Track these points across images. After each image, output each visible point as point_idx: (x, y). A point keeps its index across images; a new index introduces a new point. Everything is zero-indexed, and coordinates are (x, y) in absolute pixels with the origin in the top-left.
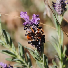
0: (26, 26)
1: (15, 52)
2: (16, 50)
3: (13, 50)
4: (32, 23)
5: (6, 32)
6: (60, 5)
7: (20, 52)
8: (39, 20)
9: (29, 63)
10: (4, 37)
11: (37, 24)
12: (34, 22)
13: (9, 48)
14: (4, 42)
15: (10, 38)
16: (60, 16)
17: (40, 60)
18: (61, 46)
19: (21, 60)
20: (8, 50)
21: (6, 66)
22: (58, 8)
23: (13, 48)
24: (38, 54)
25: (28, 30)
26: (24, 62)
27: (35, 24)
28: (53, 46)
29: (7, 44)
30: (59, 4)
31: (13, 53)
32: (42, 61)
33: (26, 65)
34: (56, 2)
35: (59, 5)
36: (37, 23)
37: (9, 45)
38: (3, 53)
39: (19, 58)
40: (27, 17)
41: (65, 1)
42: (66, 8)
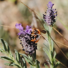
0: (20, 36)
1: (12, 58)
2: (13, 56)
3: (10, 56)
4: (25, 33)
5: (4, 41)
6: (50, 17)
7: (16, 58)
9: (24, 67)
13: (7, 55)
14: (2, 50)
16: (50, 26)
19: (18, 64)
22: (48, 19)
23: (11, 54)
24: (31, 60)
25: (22, 39)
26: (20, 66)
27: (28, 34)
29: (5, 51)
31: (11, 58)
32: (35, 65)
34: (47, 15)
35: (48, 17)
36: (30, 33)
38: (2, 59)
39: (16, 62)
40: (22, 28)
41: (54, 13)
42: (55, 20)
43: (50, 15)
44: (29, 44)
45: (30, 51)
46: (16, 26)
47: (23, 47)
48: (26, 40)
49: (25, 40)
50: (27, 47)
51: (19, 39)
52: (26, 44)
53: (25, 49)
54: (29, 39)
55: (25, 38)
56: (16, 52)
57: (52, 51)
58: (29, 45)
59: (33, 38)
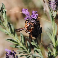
1: (17, 41)
2: (18, 39)
3: (16, 39)
4: (32, 18)
5: (11, 24)
7: (22, 40)
8: (38, 15)
9: (29, 49)
10: (9, 29)
12: (34, 17)
13: (13, 37)
14: (9, 32)
15: (14, 29)
17: (38, 47)
18: (55, 36)
19: (23, 47)
20: (12, 39)
21: (10, 52)
22: (53, 5)
23: (16, 37)
26: (25, 48)
28: (48, 36)
29: (11, 34)
30: (54, 2)
31: (16, 41)
33: (26, 50)
36: (36, 18)
37: (13, 34)
38: (8, 41)
39: (21, 45)
40: (28, 13)
54: (35, 23)
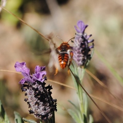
0: (25, 86)
4: (34, 80)
6: (80, 51)
8: (45, 74)
11: (42, 81)
12: (38, 78)
16: (81, 67)
22: (78, 54)
23: (7, 121)
25: (28, 91)
27: (39, 82)
30: (79, 49)
40: (26, 70)
41: (88, 43)
42: (90, 55)
43: (81, 47)
44: (41, 101)
45: (43, 113)
46: (15, 67)
47: (30, 106)
48: (35, 93)
49: (33, 93)
50: (37, 106)
51: (23, 91)
52: (36, 100)
53: (34, 110)
54: (42, 91)
55: (33, 89)
56: (17, 117)
57: (86, 114)
58: (42, 103)
59: (48, 89)
